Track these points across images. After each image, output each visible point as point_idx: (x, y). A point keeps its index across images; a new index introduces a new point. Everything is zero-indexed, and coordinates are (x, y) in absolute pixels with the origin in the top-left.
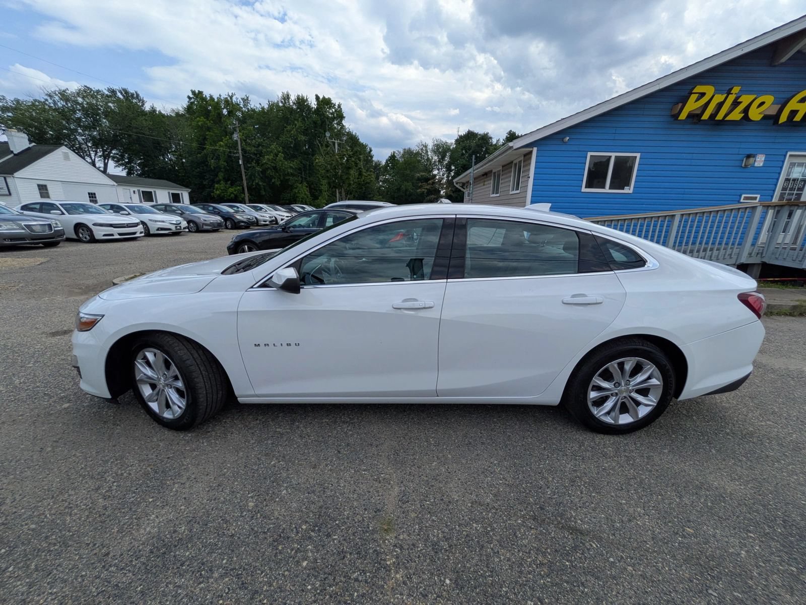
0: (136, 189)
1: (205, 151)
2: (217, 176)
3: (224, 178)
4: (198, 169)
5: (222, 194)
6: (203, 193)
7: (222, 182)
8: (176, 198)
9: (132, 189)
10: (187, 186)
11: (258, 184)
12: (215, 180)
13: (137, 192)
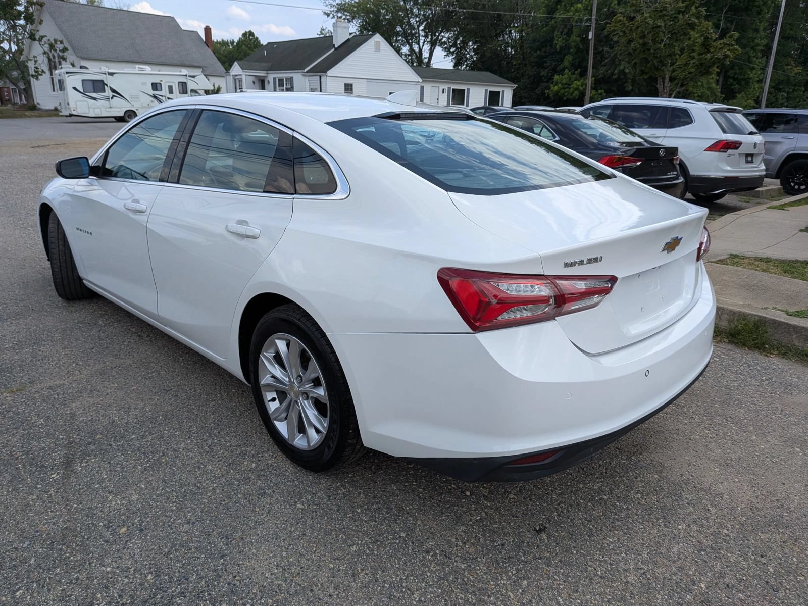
0: (446, 87)
1: (553, 21)
2: (562, 61)
3: (573, 65)
4: (538, 52)
5: (562, 91)
6: (536, 91)
7: (566, 71)
8: (494, 98)
9: (442, 87)
10: (513, 80)
11: (623, 71)
12: (558, 69)
13: (446, 91)
